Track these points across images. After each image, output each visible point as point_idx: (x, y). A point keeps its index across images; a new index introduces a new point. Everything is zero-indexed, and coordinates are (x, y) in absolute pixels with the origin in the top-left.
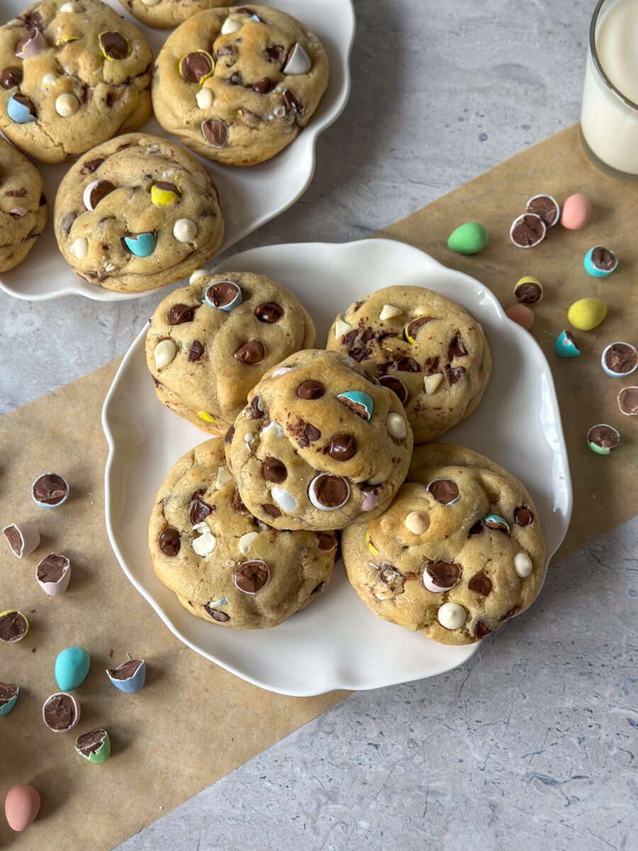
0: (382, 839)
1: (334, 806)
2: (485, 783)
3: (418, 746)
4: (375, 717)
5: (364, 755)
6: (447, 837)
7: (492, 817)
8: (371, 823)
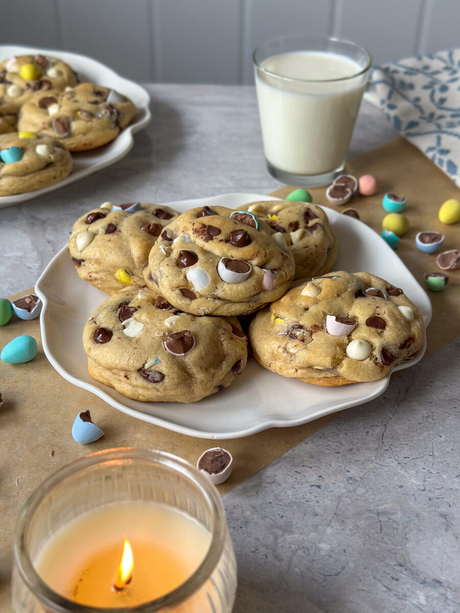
0: (346, 555)
1: (292, 536)
2: (430, 500)
3: (357, 481)
4: (311, 466)
5: (309, 495)
6: (409, 545)
7: (446, 524)
8: (331, 544)
